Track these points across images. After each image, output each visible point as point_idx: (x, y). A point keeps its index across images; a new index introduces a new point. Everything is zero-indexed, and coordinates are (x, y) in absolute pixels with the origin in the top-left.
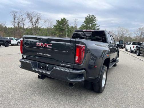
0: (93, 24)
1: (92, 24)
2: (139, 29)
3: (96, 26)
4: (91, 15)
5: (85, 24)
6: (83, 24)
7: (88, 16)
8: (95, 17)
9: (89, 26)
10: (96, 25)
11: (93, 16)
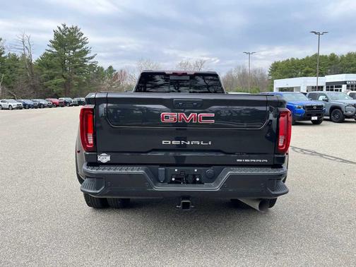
0: (77, 50)
1: (74, 49)
2: (181, 64)
3: (88, 56)
4: (69, 26)
5: (54, 50)
6: (49, 48)
7: (62, 28)
8: (81, 31)
9: (67, 54)
10: (86, 52)
11: (75, 29)
